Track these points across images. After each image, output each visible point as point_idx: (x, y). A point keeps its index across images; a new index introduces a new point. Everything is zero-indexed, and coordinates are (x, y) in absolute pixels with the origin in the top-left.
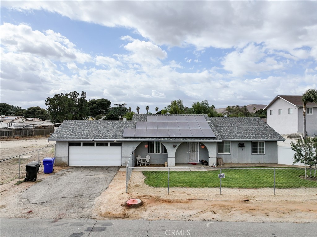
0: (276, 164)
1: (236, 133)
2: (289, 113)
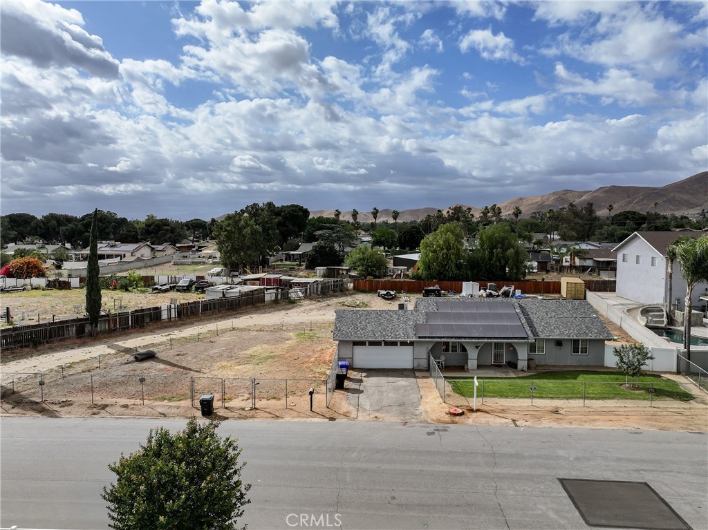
0: (603, 366)
1: (552, 328)
2: (653, 264)
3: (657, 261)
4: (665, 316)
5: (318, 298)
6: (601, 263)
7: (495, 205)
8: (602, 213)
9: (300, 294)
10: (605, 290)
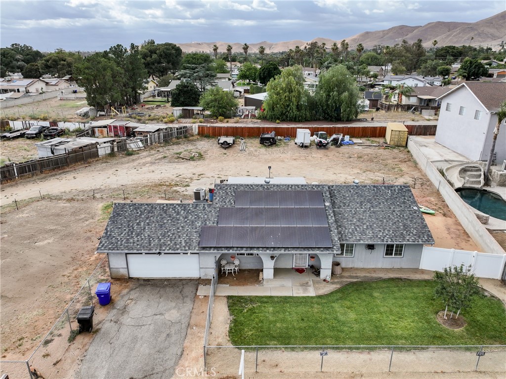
0: (418, 269)
1: (365, 226)
2: (476, 118)
3: (481, 115)
4: (482, 177)
5: (159, 147)
6: (423, 101)
7: (344, 41)
8: (427, 45)
9: (140, 144)
10: (425, 134)
